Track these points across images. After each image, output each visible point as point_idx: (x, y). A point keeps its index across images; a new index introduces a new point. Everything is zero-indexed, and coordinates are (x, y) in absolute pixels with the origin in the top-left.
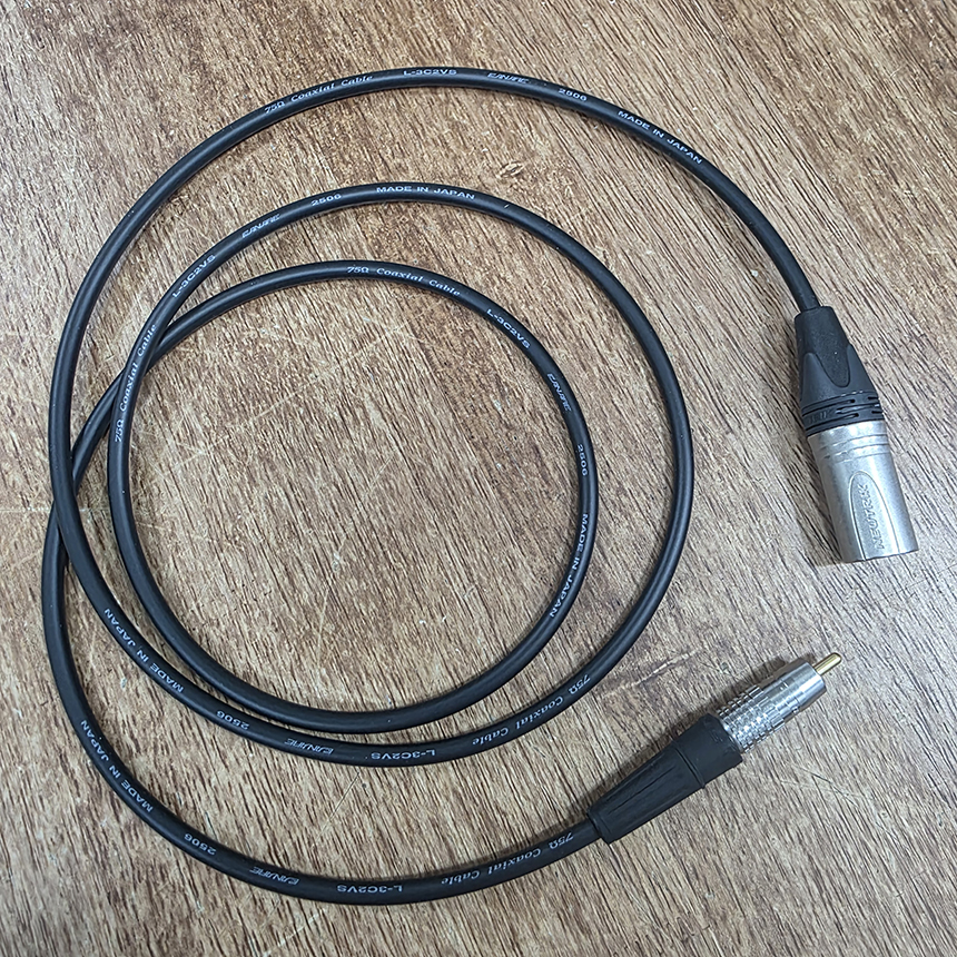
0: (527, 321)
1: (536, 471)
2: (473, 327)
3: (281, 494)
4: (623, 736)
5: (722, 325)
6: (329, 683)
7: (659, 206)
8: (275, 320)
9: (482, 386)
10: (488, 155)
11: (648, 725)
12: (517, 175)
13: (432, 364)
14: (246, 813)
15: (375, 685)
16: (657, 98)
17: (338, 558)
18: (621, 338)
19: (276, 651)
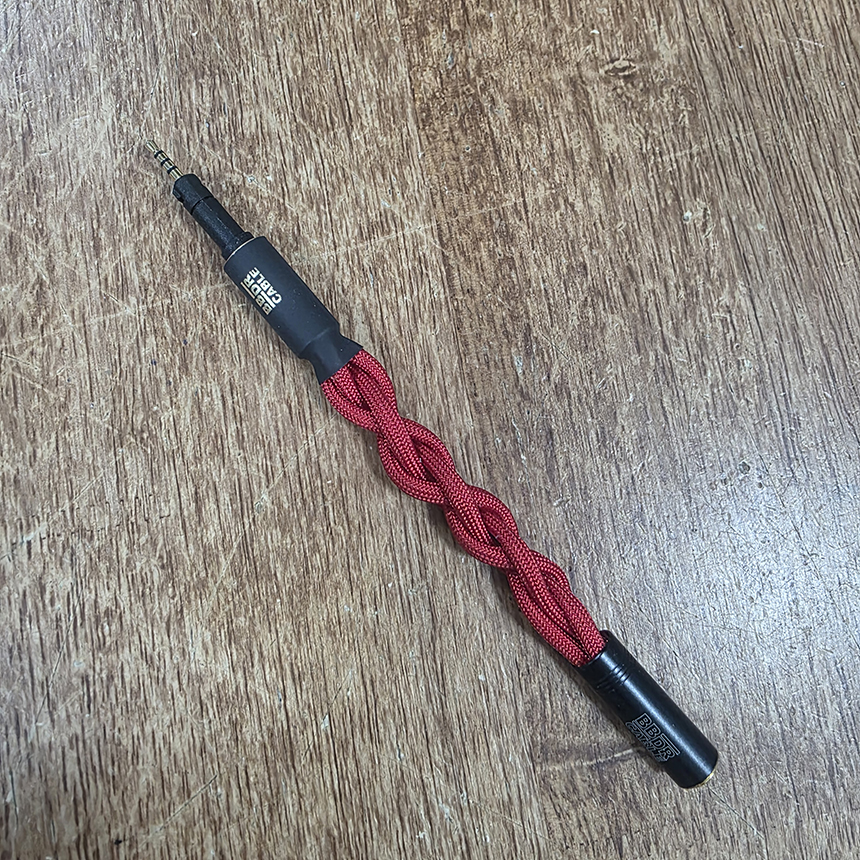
0: (585, 267)
1: (542, 462)
2: (516, 256)
3: (217, 395)
4: (555, 823)
5: (824, 346)
6: (211, 652)
7: (790, 171)
8: (271, 169)
9: (506, 334)
10: (597, 40)
11: (589, 817)
12: (625, 77)
13: (451, 287)
14: (62, 785)
15: (267, 670)
16: (828, 33)
17: (265, 497)
18: (695, 326)
19: (156, 593)
